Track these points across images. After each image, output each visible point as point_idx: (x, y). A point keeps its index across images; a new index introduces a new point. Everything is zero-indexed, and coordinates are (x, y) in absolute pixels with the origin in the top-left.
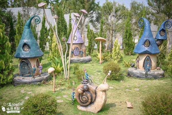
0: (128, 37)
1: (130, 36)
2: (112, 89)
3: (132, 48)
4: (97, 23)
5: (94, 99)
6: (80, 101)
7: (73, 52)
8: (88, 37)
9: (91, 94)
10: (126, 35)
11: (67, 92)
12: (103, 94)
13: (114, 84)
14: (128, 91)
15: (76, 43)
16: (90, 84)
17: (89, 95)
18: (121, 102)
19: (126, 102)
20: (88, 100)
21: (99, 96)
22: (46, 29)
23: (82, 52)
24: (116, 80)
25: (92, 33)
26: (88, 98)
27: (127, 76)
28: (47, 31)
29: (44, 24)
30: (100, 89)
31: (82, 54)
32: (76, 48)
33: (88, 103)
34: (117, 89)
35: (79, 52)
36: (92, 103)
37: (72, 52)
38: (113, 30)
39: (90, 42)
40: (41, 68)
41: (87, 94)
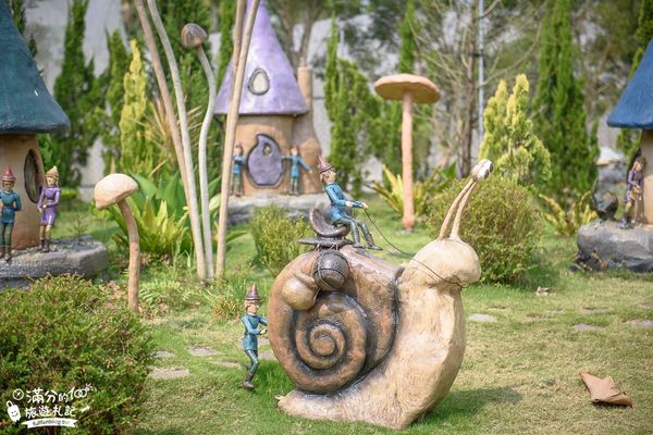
0: (558, 107)
1: (571, 100)
2: (486, 326)
3: (587, 175)
4: (382, 45)
5: (382, 341)
6: (298, 357)
7: (243, 166)
8: (329, 105)
9: (367, 310)
10: (551, 100)
11: (211, 333)
12: (439, 307)
13: (497, 302)
14: (591, 333)
15: (265, 111)
16: (360, 250)
17: (351, 315)
18: (551, 383)
19: (582, 383)
20: (348, 347)
21: (418, 318)
22: (87, 75)
23: (299, 164)
24: (509, 281)
25: (352, 82)
26: (346, 335)
27: (574, 269)
28: (96, 83)
29: (78, 43)
30: (421, 274)
31: (299, 179)
32: (261, 139)
33: (347, 371)
34: (517, 326)
35: (279, 165)
36: (370, 366)
37: (237, 162)
38: (476, 56)
39: (342, 134)
40: (53, 198)
41: (339, 311)
